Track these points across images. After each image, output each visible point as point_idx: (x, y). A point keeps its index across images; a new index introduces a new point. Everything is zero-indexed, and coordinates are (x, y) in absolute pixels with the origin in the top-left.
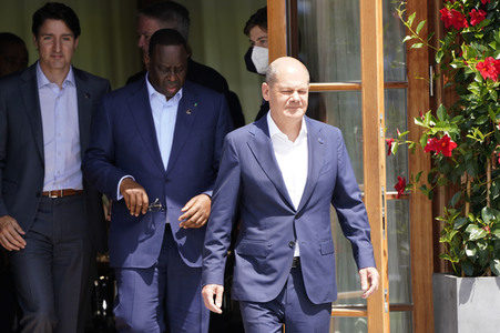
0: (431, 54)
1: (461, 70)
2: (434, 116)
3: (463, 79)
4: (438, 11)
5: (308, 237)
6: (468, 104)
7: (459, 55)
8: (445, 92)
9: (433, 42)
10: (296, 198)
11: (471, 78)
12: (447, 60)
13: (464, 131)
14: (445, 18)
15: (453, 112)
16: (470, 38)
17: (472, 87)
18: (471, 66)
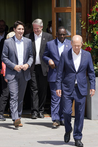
1: (93, 33)
2: (87, 43)
5: (79, 79)
6: (94, 40)
10: (77, 69)
11: (95, 35)
12: (90, 31)
14: (90, 22)
15: (91, 42)
17: (95, 37)
18: (95, 32)
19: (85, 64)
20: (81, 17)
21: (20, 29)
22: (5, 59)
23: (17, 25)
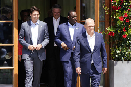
0: (110, 15)
1: (116, 19)
2: (110, 28)
3: (116, 20)
4: (111, 6)
6: (117, 25)
7: (115, 15)
8: (112, 23)
9: (110, 13)
11: (118, 20)
12: (113, 16)
13: (116, 31)
14: (113, 8)
15: (114, 27)
16: (118, 12)
17: (118, 22)
18: (118, 18)
19: (99, 45)
20: (104, 3)
21: (35, 15)
22: (21, 40)
23: (33, 11)
